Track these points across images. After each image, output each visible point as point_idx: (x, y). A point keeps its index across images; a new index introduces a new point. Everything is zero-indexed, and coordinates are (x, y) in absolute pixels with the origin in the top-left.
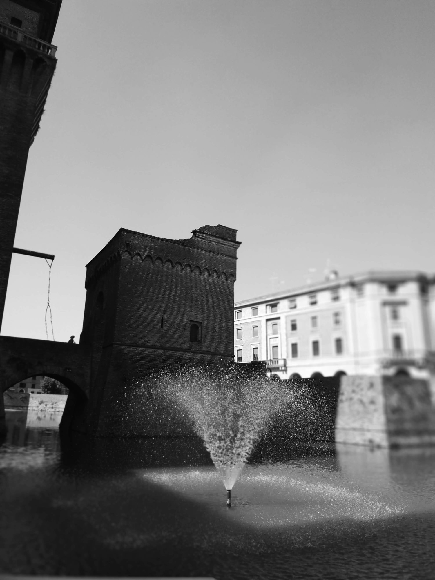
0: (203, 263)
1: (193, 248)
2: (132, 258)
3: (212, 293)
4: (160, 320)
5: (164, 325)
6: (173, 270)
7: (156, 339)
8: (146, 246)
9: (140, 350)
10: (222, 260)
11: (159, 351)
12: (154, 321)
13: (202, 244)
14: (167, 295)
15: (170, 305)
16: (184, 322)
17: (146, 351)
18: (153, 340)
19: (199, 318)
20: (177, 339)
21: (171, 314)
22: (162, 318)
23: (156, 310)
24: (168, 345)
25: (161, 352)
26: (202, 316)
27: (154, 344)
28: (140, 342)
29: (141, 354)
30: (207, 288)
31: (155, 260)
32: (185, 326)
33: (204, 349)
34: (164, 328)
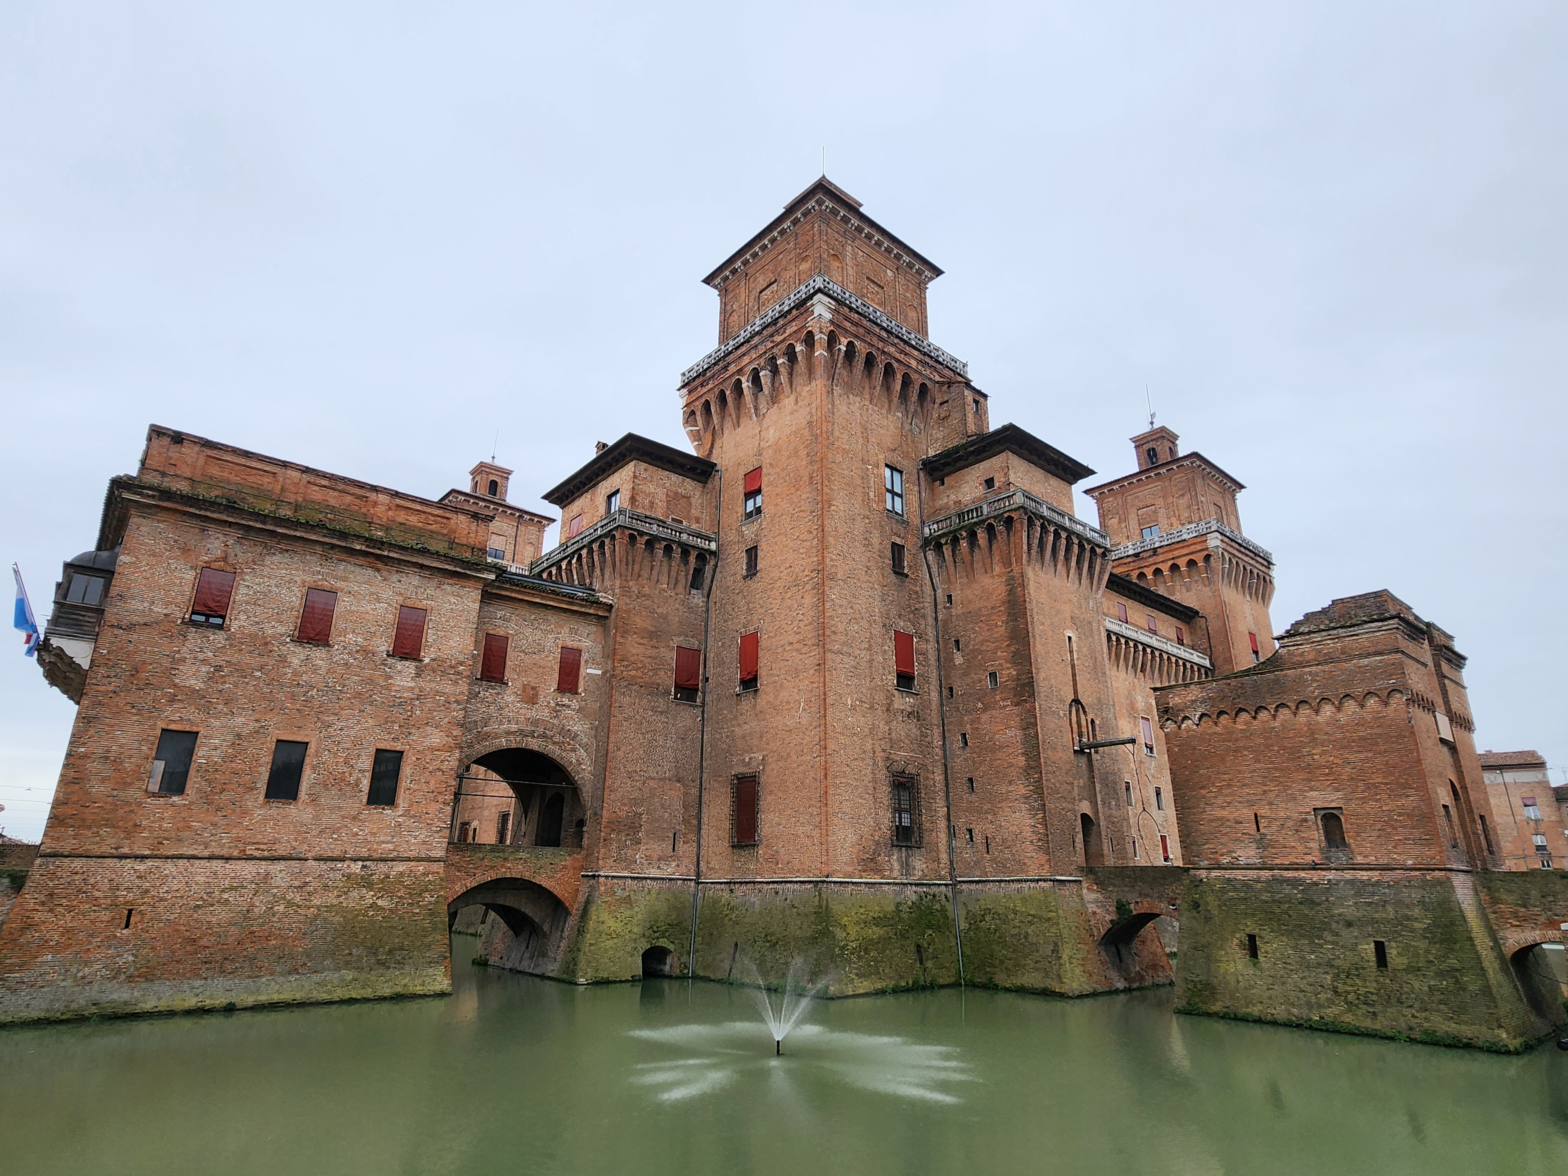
0: (1313, 691)
1: (1282, 670)
2: (1179, 727)
3: (1353, 744)
4: (1253, 817)
5: (1261, 826)
6: (1255, 722)
7: (1253, 853)
8: (1193, 702)
9: (1228, 874)
10: (1360, 667)
11: (1262, 873)
12: (1241, 823)
13: (1302, 654)
14: (1254, 771)
15: (1265, 788)
16: (1302, 813)
17: (1239, 875)
18: (1248, 854)
19: (1332, 801)
20: (1294, 847)
21: (1270, 803)
22: (1256, 814)
23: (1240, 802)
24: (1277, 861)
25: (1266, 874)
26: (1339, 794)
27: (1250, 861)
28: (1225, 861)
29: (1229, 880)
30: (1339, 736)
31: (1218, 717)
32: (1306, 820)
33: (1359, 859)
34: (1262, 831)
